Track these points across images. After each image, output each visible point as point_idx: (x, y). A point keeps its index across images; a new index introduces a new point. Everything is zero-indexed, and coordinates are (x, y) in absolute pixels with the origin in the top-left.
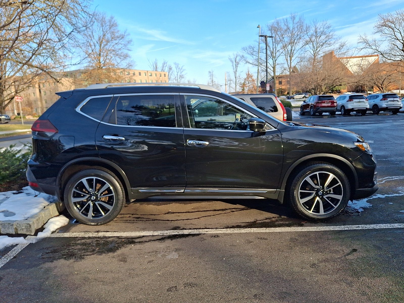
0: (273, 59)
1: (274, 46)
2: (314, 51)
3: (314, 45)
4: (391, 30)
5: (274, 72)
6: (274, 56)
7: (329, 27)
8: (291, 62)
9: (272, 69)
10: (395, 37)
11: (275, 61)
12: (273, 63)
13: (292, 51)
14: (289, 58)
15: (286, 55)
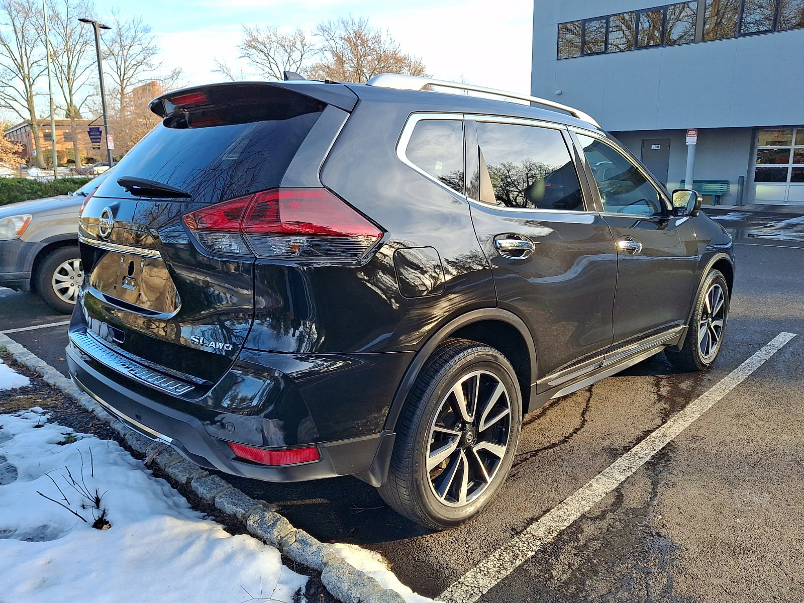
0: (24, 80)
1: (23, 50)
2: (120, 77)
3: (119, 63)
4: (263, 56)
5: (31, 110)
6: (26, 72)
7: (146, 29)
8: (73, 92)
9: (25, 104)
10: (270, 71)
11: (31, 86)
12: (25, 91)
13: (73, 68)
14: (65, 84)
15: (59, 76)
